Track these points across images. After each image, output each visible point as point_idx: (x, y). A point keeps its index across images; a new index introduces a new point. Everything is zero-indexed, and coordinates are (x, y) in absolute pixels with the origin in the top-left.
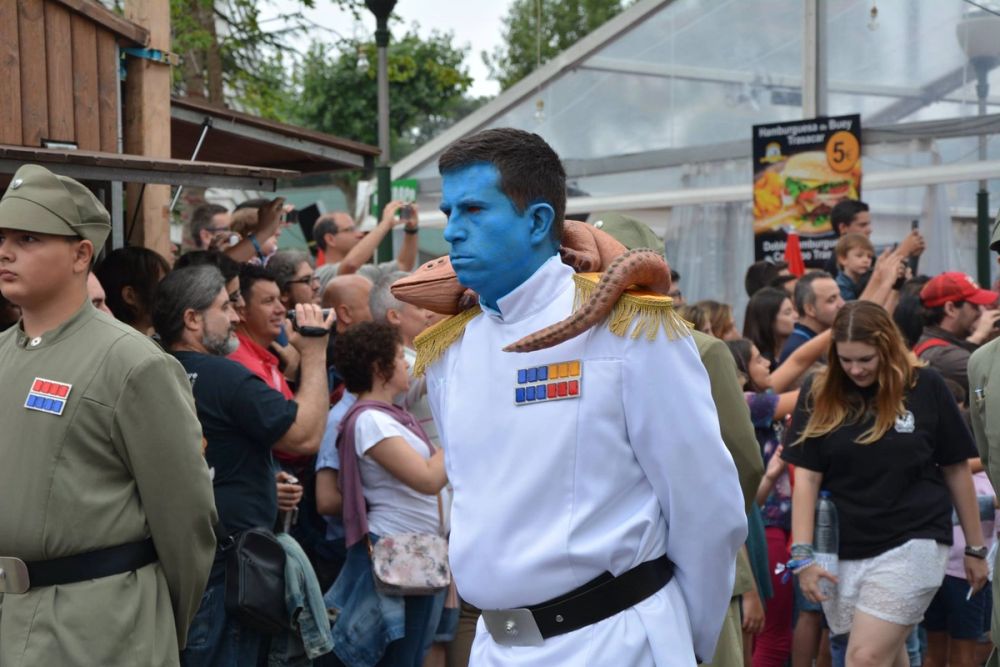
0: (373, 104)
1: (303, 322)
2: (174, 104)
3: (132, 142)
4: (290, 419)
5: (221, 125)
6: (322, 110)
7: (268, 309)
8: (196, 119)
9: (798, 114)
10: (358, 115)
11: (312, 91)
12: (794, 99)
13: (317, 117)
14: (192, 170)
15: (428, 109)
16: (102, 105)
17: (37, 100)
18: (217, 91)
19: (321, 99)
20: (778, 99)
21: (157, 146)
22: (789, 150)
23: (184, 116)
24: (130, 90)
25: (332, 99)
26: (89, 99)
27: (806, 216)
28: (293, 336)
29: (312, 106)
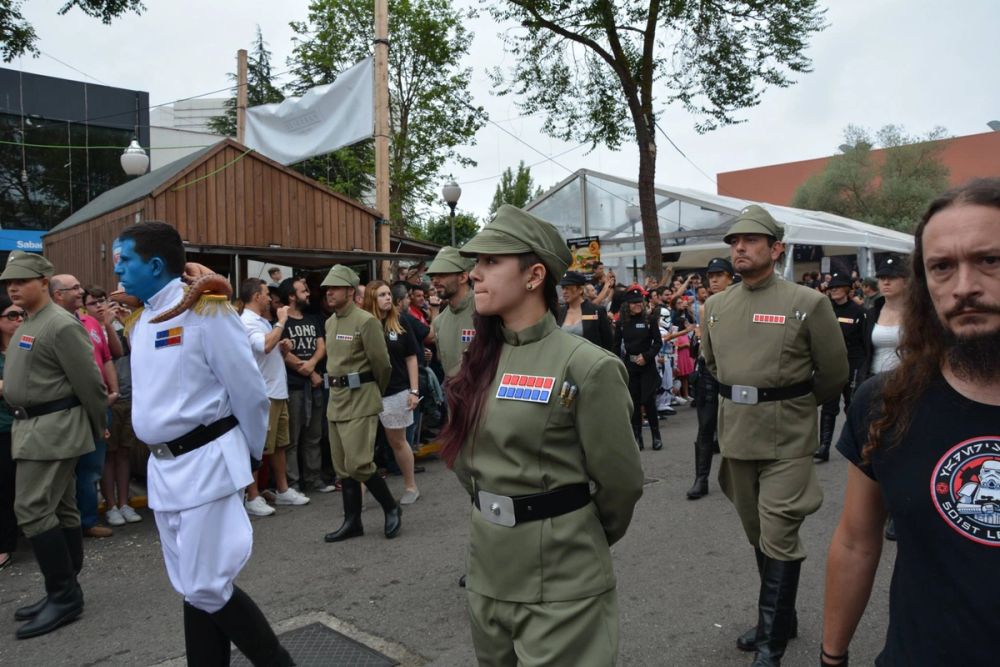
0: (450, 235)
1: (432, 302)
2: (391, 236)
3: (378, 248)
4: (429, 332)
5: (405, 242)
6: (433, 238)
7: (418, 299)
8: (397, 240)
9: (580, 236)
10: (445, 239)
11: (430, 231)
12: (579, 231)
13: (432, 240)
14: (397, 256)
15: (466, 236)
16: (370, 237)
17: (351, 237)
18: (402, 233)
19: (433, 234)
20: (574, 231)
21: (386, 249)
22: (578, 247)
23: (393, 239)
24: (378, 233)
25: (436, 234)
26: (366, 235)
27: (583, 267)
28: (429, 306)
29: (430, 236)
